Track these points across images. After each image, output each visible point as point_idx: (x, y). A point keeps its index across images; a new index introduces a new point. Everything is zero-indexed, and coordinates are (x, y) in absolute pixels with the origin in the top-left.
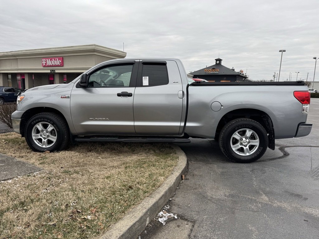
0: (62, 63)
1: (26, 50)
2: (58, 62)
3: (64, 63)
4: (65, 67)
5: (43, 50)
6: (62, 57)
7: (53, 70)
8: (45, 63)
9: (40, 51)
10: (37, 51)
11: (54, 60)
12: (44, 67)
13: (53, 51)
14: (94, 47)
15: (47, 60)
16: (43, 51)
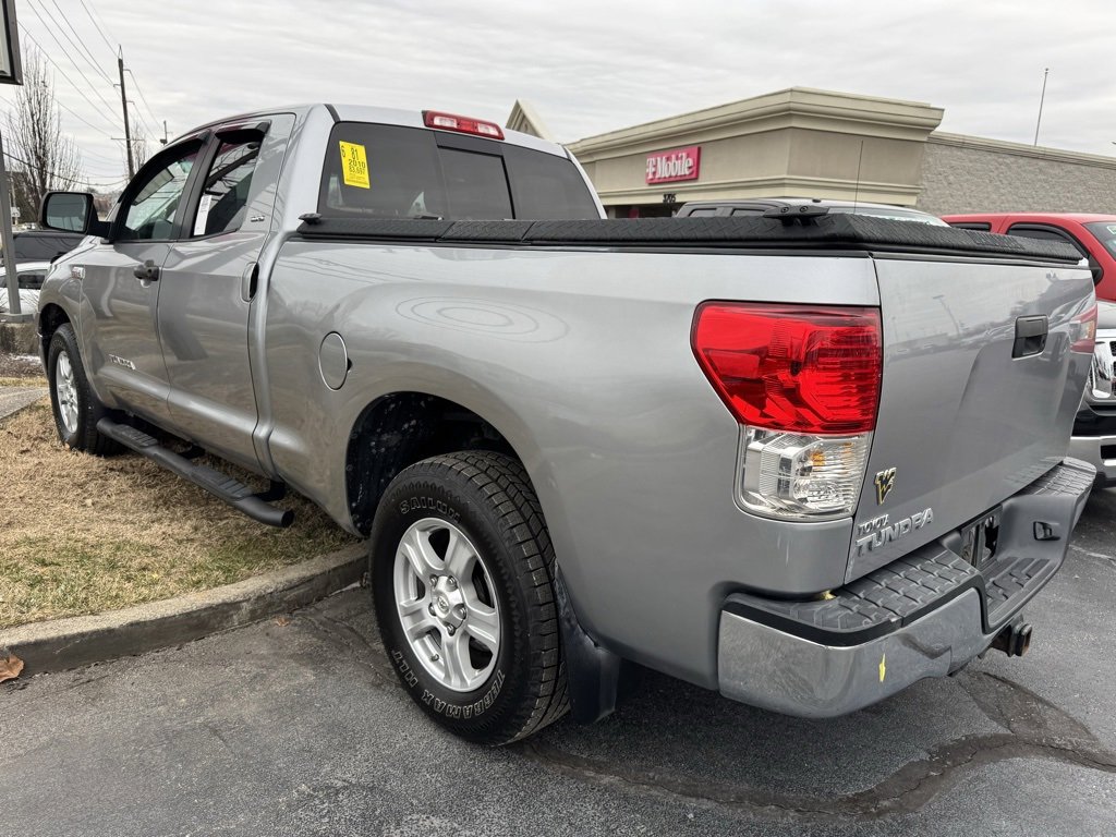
0: (695, 168)
1: (613, 133)
2: (682, 166)
3: (701, 165)
4: (703, 181)
5: (651, 128)
6: (696, 147)
7: (669, 195)
8: (653, 170)
9: (642, 130)
10: (637, 131)
11: (677, 158)
12: (651, 184)
13: (673, 126)
14: (787, 98)
15: (659, 159)
16: (651, 131)
